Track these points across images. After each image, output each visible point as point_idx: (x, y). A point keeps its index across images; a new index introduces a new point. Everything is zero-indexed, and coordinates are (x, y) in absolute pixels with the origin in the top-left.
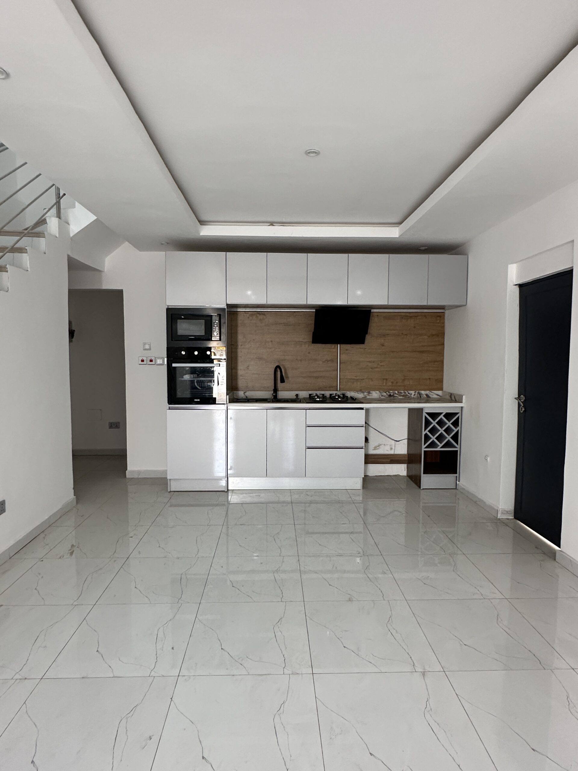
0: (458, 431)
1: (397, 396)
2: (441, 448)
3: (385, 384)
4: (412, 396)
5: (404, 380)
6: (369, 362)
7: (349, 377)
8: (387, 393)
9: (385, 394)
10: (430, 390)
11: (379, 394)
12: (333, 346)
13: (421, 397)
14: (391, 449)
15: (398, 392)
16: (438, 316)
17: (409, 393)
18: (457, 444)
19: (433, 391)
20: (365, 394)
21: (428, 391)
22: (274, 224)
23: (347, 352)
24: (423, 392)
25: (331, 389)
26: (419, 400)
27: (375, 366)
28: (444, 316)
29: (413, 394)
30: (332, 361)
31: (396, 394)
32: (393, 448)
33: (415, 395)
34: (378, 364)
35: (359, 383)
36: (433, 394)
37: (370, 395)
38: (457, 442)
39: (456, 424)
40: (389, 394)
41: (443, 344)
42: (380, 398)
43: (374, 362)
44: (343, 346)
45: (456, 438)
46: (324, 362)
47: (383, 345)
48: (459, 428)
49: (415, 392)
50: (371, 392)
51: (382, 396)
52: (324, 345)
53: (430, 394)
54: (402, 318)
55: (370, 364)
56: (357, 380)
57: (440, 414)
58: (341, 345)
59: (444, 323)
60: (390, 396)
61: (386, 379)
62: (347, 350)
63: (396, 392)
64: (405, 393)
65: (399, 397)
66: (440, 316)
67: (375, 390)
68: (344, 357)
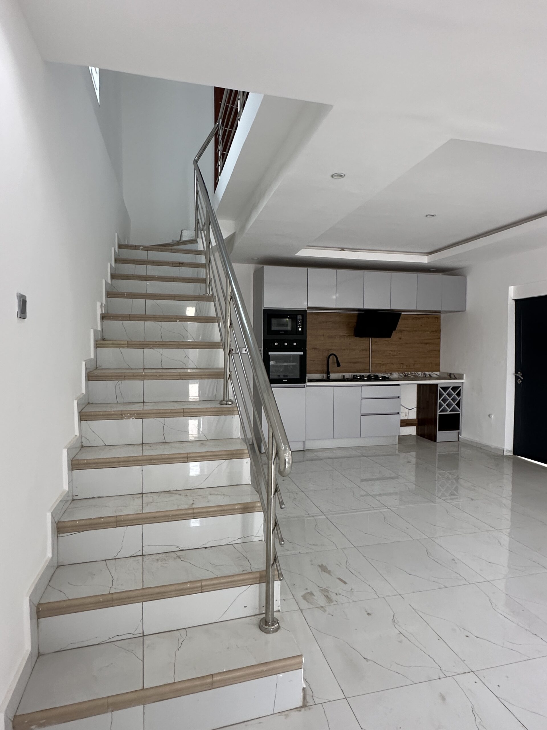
0: (460, 399)
1: (410, 376)
2: (450, 412)
3: (401, 367)
4: (420, 376)
5: (415, 364)
6: (391, 351)
7: (377, 362)
8: (403, 374)
9: (402, 375)
10: (432, 371)
11: (398, 374)
12: (367, 339)
13: (425, 376)
14: (406, 415)
15: (411, 373)
16: (436, 318)
17: (418, 374)
18: (460, 409)
19: (434, 372)
20: (389, 375)
21: (430, 372)
22: (345, 250)
23: (376, 343)
24: (427, 373)
25: (365, 371)
26: (425, 378)
27: (395, 354)
28: (440, 317)
29: (421, 374)
30: (366, 350)
31: (409, 374)
32: (407, 414)
33: (421, 375)
34: (397, 353)
35: (384, 367)
36: (433, 374)
37: (392, 375)
38: (459, 408)
39: (459, 394)
40: (404, 374)
41: (440, 338)
42: (399, 377)
43: (394, 351)
44: (373, 339)
45: (458, 404)
46: (360, 351)
47: (400, 339)
48: (460, 397)
49: (422, 373)
50: (393, 373)
51: (400, 376)
52: (360, 338)
53: (432, 374)
54: (413, 319)
55: (392, 353)
56: (383, 364)
57: (449, 387)
58: (372, 338)
59: (440, 323)
60: (405, 376)
61: (403, 364)
62: (376, 342)
63: (409, 373)
64: (415, 373)
65: (412, 377)
66: (438, 318)
67: (395, 371)
68: (374, 347)
